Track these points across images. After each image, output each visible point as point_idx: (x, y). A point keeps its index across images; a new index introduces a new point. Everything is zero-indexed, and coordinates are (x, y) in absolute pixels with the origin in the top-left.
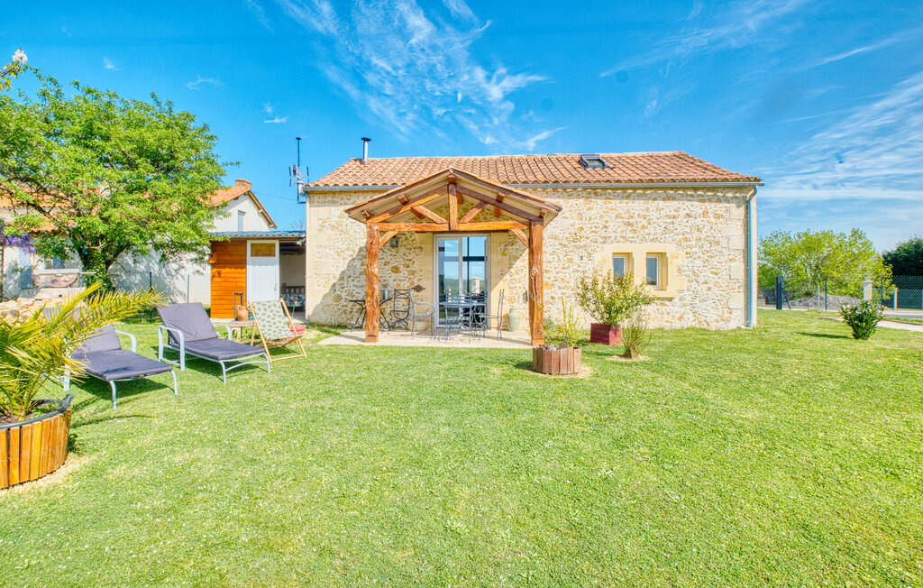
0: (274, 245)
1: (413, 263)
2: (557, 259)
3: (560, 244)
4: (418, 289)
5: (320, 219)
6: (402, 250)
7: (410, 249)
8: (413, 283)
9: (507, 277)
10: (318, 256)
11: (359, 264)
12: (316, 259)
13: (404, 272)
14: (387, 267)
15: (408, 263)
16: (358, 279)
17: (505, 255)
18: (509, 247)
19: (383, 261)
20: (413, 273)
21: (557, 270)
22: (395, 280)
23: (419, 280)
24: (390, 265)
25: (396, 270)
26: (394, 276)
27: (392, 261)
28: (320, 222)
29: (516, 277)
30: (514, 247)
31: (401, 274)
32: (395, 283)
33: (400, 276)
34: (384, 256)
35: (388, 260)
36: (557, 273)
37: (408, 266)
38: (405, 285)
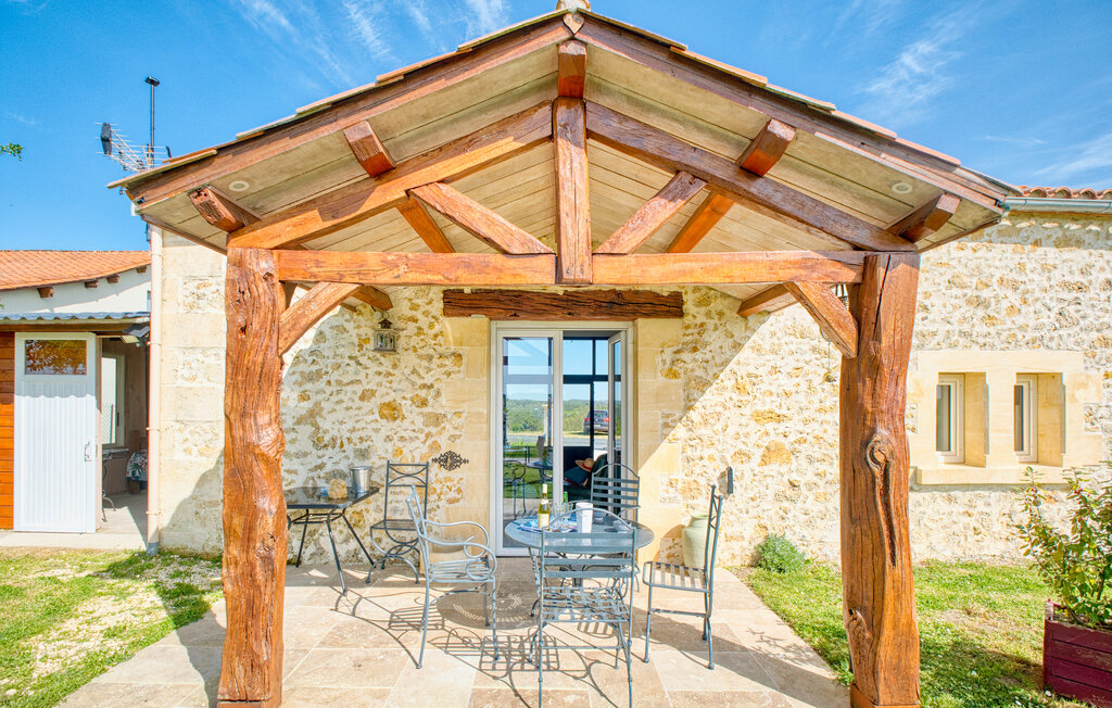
0: (83, 344)
1: (438, 393)
2: (804, 386)
3: (814, 350)
4: (451, 461)
5: (194, 278)
6: (408, 360)
7: (430, 358)
8: (435, 446)
9: (680, 431)
10: (186, 373)
11: (295, 395)
12: (180, 382)
13: (413, 417)
14: (366, 405)
15: (423, 393)
16: (293, 435)
17: (675, 375)
18: (686, 356)
19: (359, 389)
20: (437, 420)
21: (806, 414)
22: (388, 439)
23: (453, 438)
24: (377, 401)
25: (391, 411)
26: (387, 427)
27: (382, 390)
28: (192, 286)
29: (703, 431)
30: (699, 356)
31: (406, 423)
32: (389, 446)
33: (402, 427)
34: (362, 376)
35: (372, 386)
36: (806, 422)
37: (424, 403)
38: (417, 451)
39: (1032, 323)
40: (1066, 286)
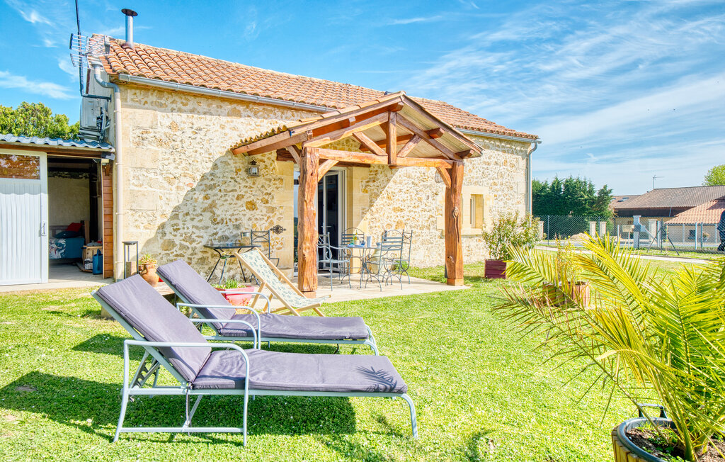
0: (37, 159)
1: (273, 198)
2: (409, 197)
3: (413, 183)
4: (278, 230)
5: (139, 128)
6: (260, 181)
7: (270, 180)
8: (271, 223)
9: (368, 216)
10: (135, 182)
11: (201, 197)
12: (132, 187)
13: (262, 209)
14: (240, 203)
15: (266, 197)
16: (201, 217)
17: (367, 192)
18: (371, 184)
19: (236, 194)
20: (273, 210)
21: (410, 209)
22: (250, 219)
23: (279, 219)
24: (245, 200)
25: (252, 206)
26: (249, 213)
27: (248, 195)
28: (138, 132)
29: (376, 215)
30: (375, 184)
31: (258, 212)
32: (250, 223)
33: (257, 214)
34: (237, 188)
35: (242, 193)
36: (410, 212)
37: (267, 202)
38: (263, 225)
39: (475, 176)
40: (485, 163)
